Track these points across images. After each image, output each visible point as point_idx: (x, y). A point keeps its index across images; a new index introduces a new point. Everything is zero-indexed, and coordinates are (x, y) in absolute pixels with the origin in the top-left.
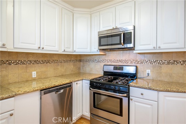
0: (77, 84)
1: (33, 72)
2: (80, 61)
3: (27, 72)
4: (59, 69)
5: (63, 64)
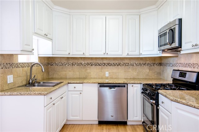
0: (133, 86)
1: (106, 72)
2: (160, 64)
3: (102, 72)
4: (130, 72)
5: (135, 67)
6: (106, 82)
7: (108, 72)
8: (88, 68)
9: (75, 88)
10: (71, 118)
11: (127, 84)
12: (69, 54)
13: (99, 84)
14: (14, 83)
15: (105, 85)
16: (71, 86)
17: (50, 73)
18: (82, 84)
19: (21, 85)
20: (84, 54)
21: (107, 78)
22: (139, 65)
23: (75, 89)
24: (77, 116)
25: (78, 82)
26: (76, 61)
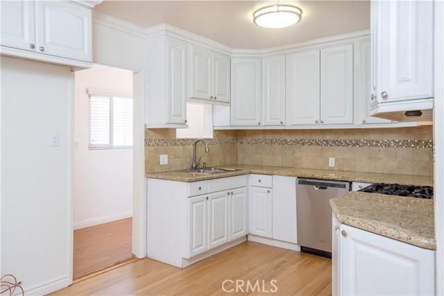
0: (361, 187)
1: (330, 159)
3: (322, 157)
4: (382, 159)
5: (393, 148)
6: (310, 176)
7: (334, 159)
8: (297, 150)
9: (260, 181)
10: (254, 231)
11: (351, 183)
12: (259, 124)
13: (298, 177)
14: (169, 165)
15: (307, 180)
16: (254, 178)
17: (240, 157)
18: (271, 176)
19: (181, 168)
20: (281, 123)
21: (332, 170)
22: (402, 145)
23: (261, 184)
24: (264, 230)
25: (265, 172)
26: (277, 137)
